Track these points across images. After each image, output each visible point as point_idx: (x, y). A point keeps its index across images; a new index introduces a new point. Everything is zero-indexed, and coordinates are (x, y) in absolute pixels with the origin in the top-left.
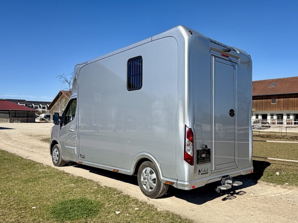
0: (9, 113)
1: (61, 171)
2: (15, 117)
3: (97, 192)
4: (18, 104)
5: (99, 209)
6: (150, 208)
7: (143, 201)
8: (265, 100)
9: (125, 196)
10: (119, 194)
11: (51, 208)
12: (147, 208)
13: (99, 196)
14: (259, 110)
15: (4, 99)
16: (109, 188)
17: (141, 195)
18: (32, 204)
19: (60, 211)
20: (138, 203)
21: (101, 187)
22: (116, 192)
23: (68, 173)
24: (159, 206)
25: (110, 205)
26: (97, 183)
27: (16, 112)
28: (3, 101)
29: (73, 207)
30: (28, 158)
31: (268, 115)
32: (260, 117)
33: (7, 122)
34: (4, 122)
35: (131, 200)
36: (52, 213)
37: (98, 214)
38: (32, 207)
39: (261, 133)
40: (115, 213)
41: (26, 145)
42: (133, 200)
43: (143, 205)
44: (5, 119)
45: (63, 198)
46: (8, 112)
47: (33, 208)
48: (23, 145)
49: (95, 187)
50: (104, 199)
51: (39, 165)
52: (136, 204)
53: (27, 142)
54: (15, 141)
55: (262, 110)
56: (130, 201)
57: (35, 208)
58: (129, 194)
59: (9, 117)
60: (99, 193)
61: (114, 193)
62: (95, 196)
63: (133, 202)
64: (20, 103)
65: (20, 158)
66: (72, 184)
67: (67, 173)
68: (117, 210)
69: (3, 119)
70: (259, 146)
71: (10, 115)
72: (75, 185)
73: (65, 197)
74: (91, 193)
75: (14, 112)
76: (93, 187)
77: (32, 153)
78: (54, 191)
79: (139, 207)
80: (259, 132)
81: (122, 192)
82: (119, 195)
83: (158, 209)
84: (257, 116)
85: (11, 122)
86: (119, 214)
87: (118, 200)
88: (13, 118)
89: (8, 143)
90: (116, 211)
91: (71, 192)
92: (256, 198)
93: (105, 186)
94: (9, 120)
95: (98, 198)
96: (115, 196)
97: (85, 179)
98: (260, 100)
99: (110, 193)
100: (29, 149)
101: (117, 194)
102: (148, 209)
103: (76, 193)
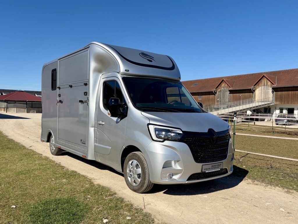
0: (27, 103)
1: (57, 163)
2: (32, 107)
3: (87, 191)
4: (35, 95)
5: (85, 214)
6: (145, 219)
7: (139, 207)
8: (293, 92)
9: (118, 199)
10: (112, 195)
11: (31, 208)
12: (141, 217)
13: (89, 196)
14: (284, 103)
15: (23, 90)
16: (102, 188)
17: (138, 199)
18: (13, 201)
19: (40, 214)
20: (132, 210)
21: (94, 185)
22: (109, 194)
23: (64, 166)
24: (157, 216)
25: (98, 210)
26: (90, 180)
27: (33, 103)
28: (21, 92)
29: (56, 209)
30: (30, 148)
31: (295, 109)
32: (285, 112)
33: (24, 112)
34: (22, 112)
35: (124, 204)
36: (31, 215)
37: (82, 221)
38: (12, 205)
39: (287, 130)
40: (102, 221)
41: (34, 135)
42: (127, 205)
43: (137, 213)
44: (23, 109)
45: (49, 196)
46: (25, 102)
47: (12, 207)
48: (31, 134)
49: (87, 184)
50: (93, 201)
51: (37, 156)
52: (130, 211)
53: (37, 132)
54: (26, 130)
55: (288, 103)
56: (122, 207)
57: (14, 206)
58: (123, 196)
59: (27, 108)
60: (89, 192)
61: (106, 193)
62: (84, 197)
63: (126, 208)
64: (37, 95)
65: (22, 148)
66: (63, 179)
67: (62, 167)
68: (105, 217)
69: (21, 109)
70: (286, 145)
71: (27, 106)
72: (67, 180)
73: (52, 194)
74: (81, 192)
75: (31, 103)
76: (84, 184)
77: (36, 142)
78: (43, 186)
79: (133, 215)
80: (285, 128)
81: (115, 194)
82: (111, 197)
83: (156, 220)
84: (281, 110)
85: (28, 112)
86: (107, 222)
87: (109, 203)
88: (29, 109)
89: (19, 132)
90: (103, 219)
91: (60, 189)
92: (288, 214)
93: (97, 185)
94: (26, 110)
95: (87, 199)
96: (107, 198)
97: (79, 174)
98: (286, 92)
99: (101, 194)
100: (36, 138)
101: (110, 195)
102: (143, 220)
103: (65, 191)
